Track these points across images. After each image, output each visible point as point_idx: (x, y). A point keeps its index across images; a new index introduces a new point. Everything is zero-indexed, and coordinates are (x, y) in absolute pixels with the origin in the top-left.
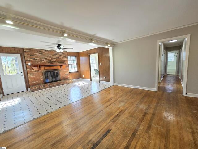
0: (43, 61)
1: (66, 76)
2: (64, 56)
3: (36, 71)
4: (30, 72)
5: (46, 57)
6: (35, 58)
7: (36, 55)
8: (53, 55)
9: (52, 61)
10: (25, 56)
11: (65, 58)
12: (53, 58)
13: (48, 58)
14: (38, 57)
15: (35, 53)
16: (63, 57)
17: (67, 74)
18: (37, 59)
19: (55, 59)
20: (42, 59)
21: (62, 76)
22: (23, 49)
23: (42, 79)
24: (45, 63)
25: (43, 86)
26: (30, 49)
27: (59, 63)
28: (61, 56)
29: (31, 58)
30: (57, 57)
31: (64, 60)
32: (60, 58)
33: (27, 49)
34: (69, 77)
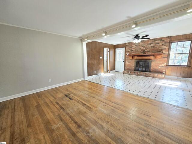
0: (138, 51)
1: (160, 68)
2: (163, 43)
3: (131, 60)
4: (127, 60)
5: (140, 48)
6: (132, 50)
7: (133, 47)
8: (147, 45)
9: (146, 50)
10: (127, 48)
11: (164, 46)
12: (147, 48)
13: (142, 48)
14: (134, 48)
15: (133, 46)
16: (160, 46)
17: (162, 67)
18: (133, 50)
19: (149, 48)
20: (137, 50)
21: (154, 67)
22: (126, 43)
23: (133, 66)
24: (138, 53)
25: (130, 72)
26: (130, 43)
27: (153, 52)
28: (159, 44)
29: (129, 50)
30: (152, 45)
31: (162, 49)
32: (156, 47)
33: (128, 43)
34: (164, 70)
